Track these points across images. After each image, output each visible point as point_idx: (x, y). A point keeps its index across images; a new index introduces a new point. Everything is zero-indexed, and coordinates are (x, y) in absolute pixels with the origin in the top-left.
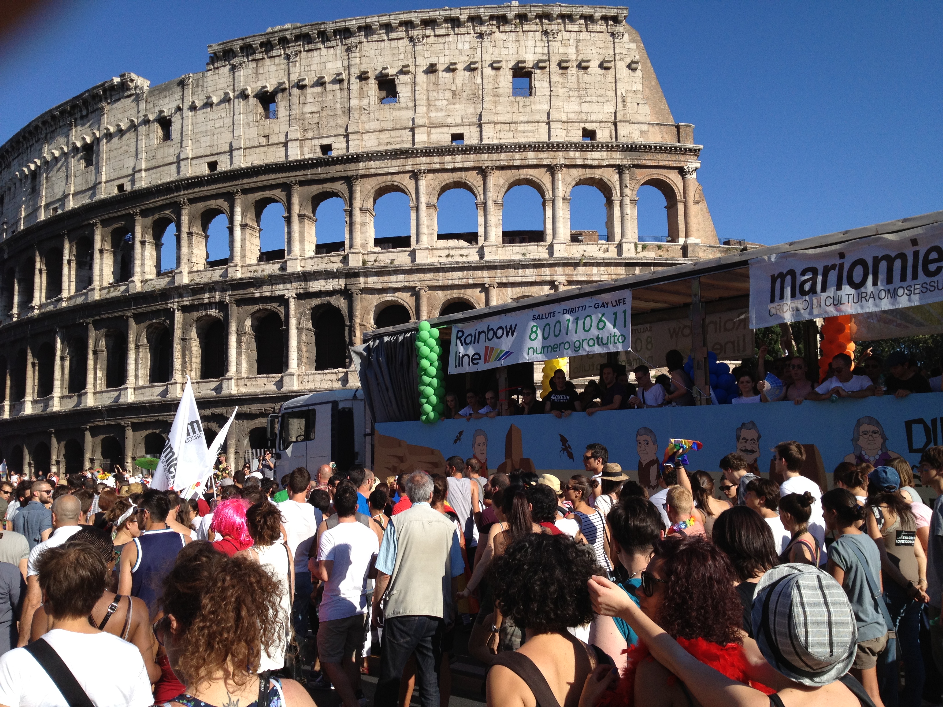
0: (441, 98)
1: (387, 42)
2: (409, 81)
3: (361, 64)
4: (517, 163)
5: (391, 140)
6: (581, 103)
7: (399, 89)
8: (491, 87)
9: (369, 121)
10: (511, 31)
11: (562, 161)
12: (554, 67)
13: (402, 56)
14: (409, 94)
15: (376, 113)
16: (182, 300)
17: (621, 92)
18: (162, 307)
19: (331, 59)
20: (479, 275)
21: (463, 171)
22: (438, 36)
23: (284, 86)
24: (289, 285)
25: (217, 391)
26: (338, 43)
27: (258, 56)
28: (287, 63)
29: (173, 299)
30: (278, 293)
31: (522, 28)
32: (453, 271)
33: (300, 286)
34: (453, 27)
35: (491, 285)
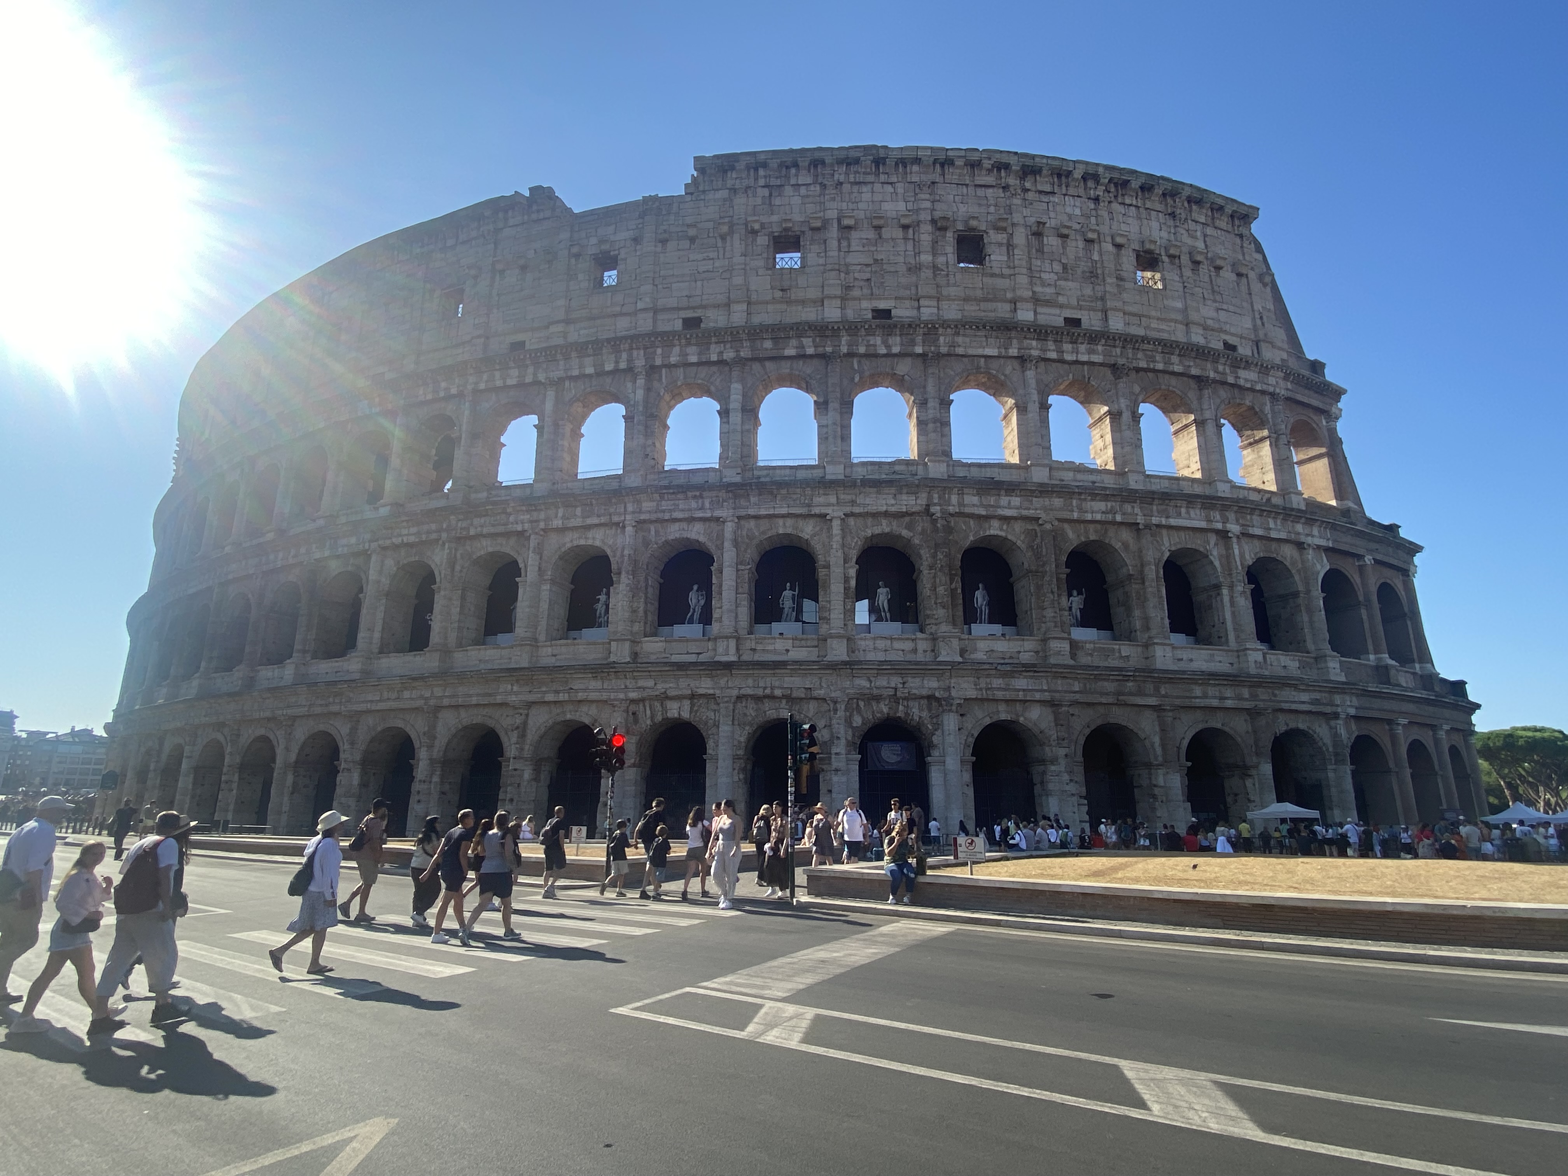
0: (1047, 270)
1: (971, 187)
2: (1005, 241)
3: (933, 210)
4: (1160, 366)
5: (983, 314)
6: (1218, 310)
7: (989, 250)
8: (1113, 267)
9: (948, 285)
10: (1131, 205)
11: (1212, 375)
12: (1185, 259)
13: (992, 210)
14: (1006, 258)
15: (959, 276)
16: (640, 512)
17: (1258, 307)
18: (602, 521)
19: (889, 199)
20: (1130, 510)
21: (1086, 367)
22: (1041, 192)
23: (818, 224)
24: (833, 499)
25: (700, 656)
26: (900, 179)
27: (774, 182)
28: (820, 196)
29: (622, 510)
30: (816, 510)
31: (1144, 205)
32: (1092, 500)
33: (853, 503)
34: (1060, 186)
35: (1148, 526)
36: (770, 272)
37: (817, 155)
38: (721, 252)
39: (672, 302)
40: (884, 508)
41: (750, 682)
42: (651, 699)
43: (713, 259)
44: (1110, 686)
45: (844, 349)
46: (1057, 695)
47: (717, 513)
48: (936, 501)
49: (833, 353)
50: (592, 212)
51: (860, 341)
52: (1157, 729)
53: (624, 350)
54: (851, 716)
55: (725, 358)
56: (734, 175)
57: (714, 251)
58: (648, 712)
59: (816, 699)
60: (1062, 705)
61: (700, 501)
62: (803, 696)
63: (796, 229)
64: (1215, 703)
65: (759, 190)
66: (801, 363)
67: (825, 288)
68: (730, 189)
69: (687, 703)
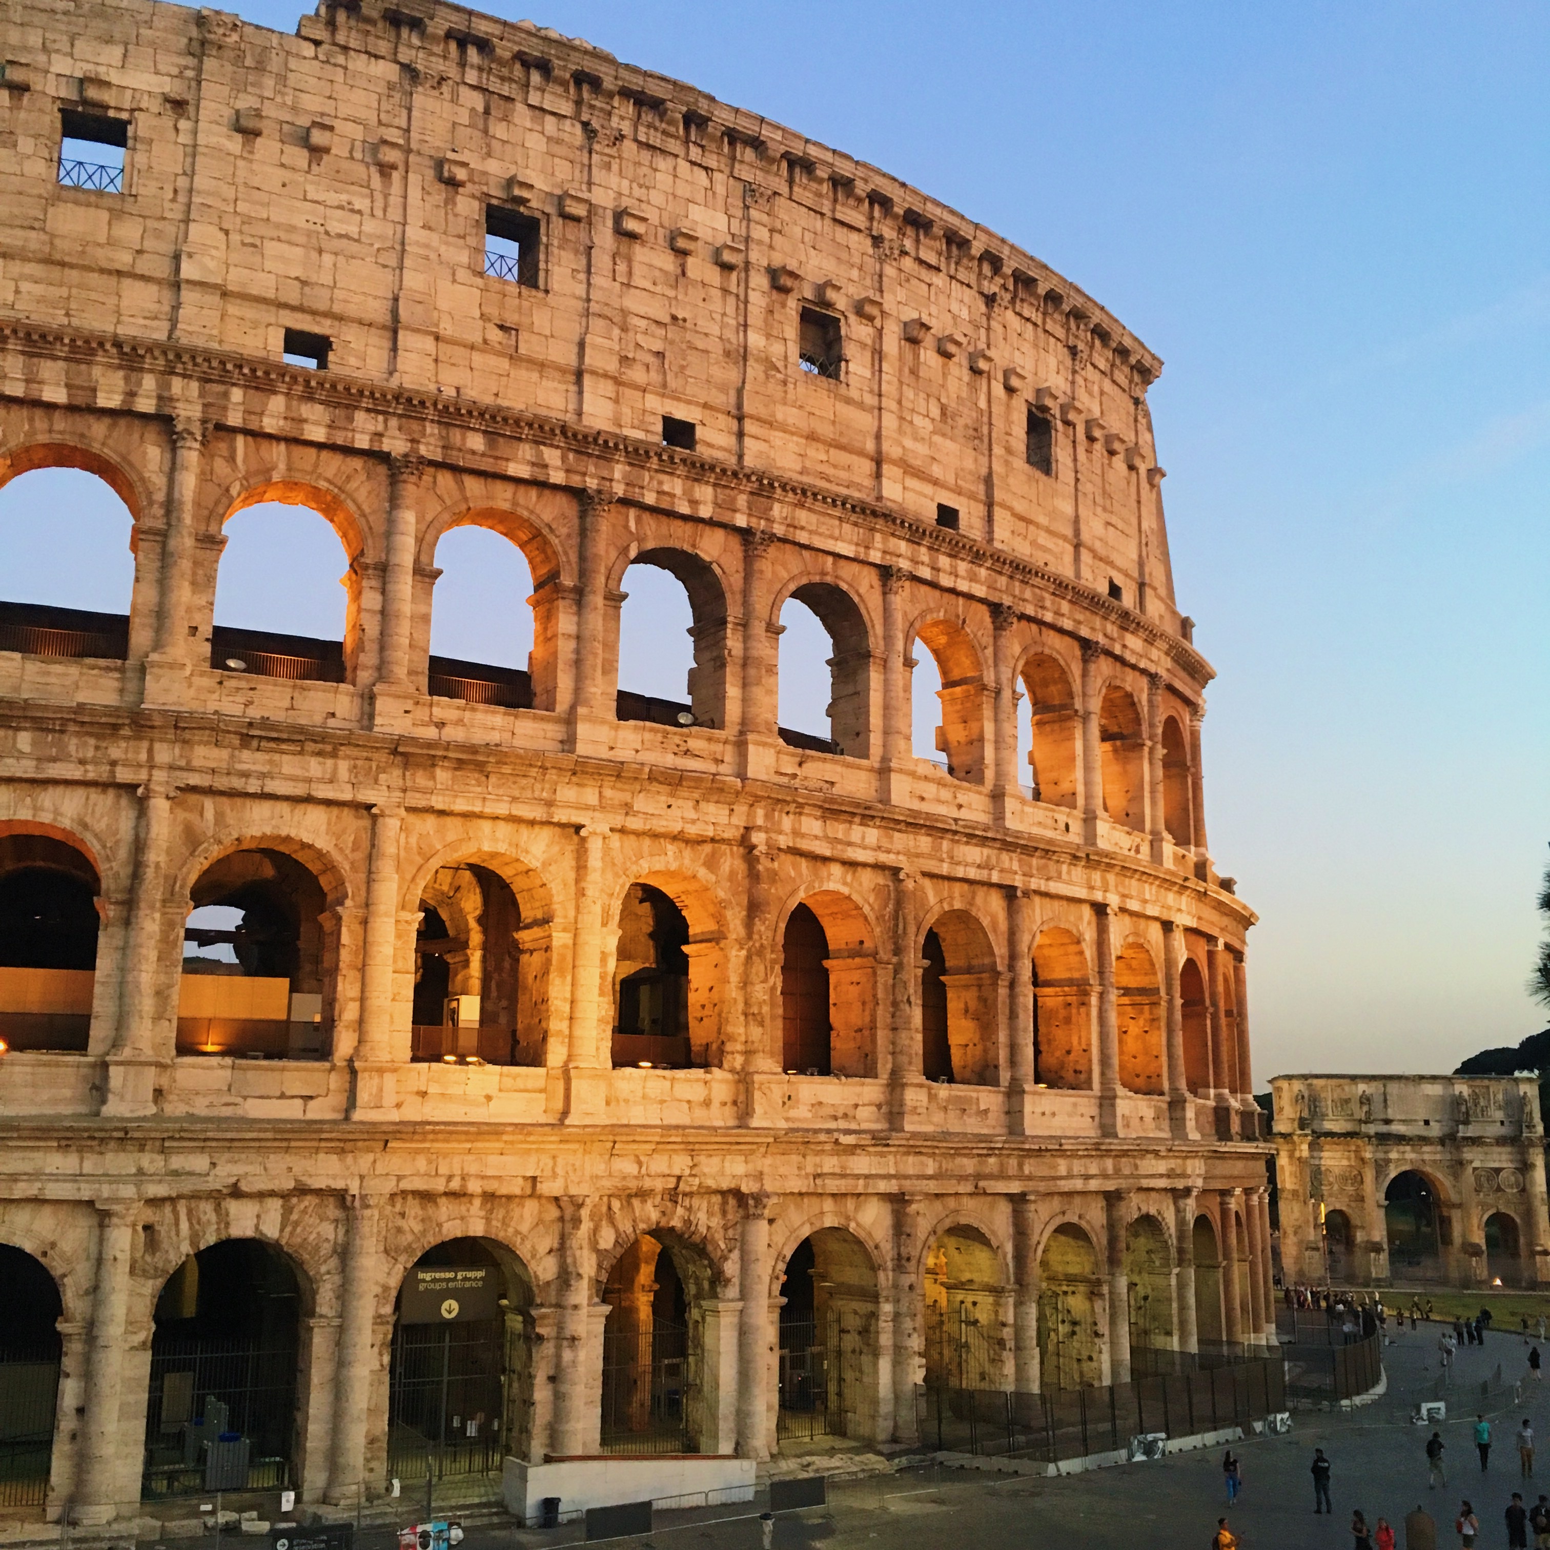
0: (921, 411)
1: (827, 222)
2: (869, 342)
3: (771, 248)
4: (1049, 617)
5: (830, 471)
7: (850, 350)
8: (1001, 426)
9: (785, 402)
10: (1028, 320)
11: (1101, 639)
12: (1080, 430)
13: (855, 273)
14: (868, 374)
15: (801, 389)
16: (189, 769)
17: (1145, 525)
18: (91, 776)
19: (700, 198)
20: (1007, 865)
21: (961, 601)
22: (921, 262)
23: (579, 210)
24: (590, 796)
25: (312, 1104)
26: (722, 167)
27: (494, 85)
28: (580, 149)
29: (143, 756)
30: (561, 816)
31: (1044, 323)
32: (967, 843)
33: (628, 809)
34: (948, 258)
35: (1027, 894)
36: (479, 281)
38: (379, 203)
39: (263, 285)
40: (676, 827)
41: (421, 1164)
42: (195, 1196)
43: (359, 212)
44: (969, 1165)
45: (619, 490)
46: (907, 1185)
47: (367, 795)
48: (760, 821)
49: (599, 492)
51: (647, 478)
52: (1011, 1230)
53: (151, 371)
54: (596, 1231)
55: (386, 448)
57: (363, 196)
58: (184, 1226)
59: (540, 1197)
60: (910, 1202)
61: (330, 762)
62: (518, 1191)
63: (533, 204)
64: (1078, 1185)
65: (463, 90)
66: (533, 493)
67: (588, 351)
68: (402, 65)
69: (275, 1205)
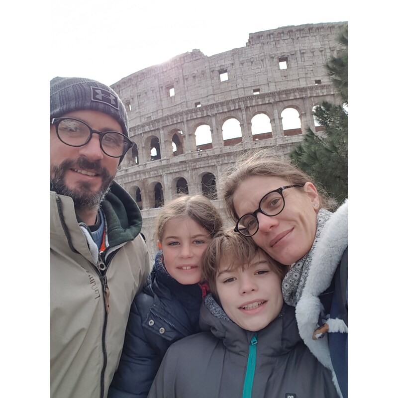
3: (329, 44)
23: (294, 53)
27: (276, 39)
28: (292, 43)
36: (280, 71)
37: (290, 29)
39: (249, 85)
43: (260, 68)
45: (309, 95)
49: (306, 97)
50: (215, 56)
51: (313, 92)
53: (237, 103)
55: (271, 102)
56: (263, 38)
57: (260, 65)
63: (286, 55)
65: (272, 42)
66: (295, 101)
67: (299, 75)
68: (262, 43)
